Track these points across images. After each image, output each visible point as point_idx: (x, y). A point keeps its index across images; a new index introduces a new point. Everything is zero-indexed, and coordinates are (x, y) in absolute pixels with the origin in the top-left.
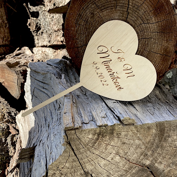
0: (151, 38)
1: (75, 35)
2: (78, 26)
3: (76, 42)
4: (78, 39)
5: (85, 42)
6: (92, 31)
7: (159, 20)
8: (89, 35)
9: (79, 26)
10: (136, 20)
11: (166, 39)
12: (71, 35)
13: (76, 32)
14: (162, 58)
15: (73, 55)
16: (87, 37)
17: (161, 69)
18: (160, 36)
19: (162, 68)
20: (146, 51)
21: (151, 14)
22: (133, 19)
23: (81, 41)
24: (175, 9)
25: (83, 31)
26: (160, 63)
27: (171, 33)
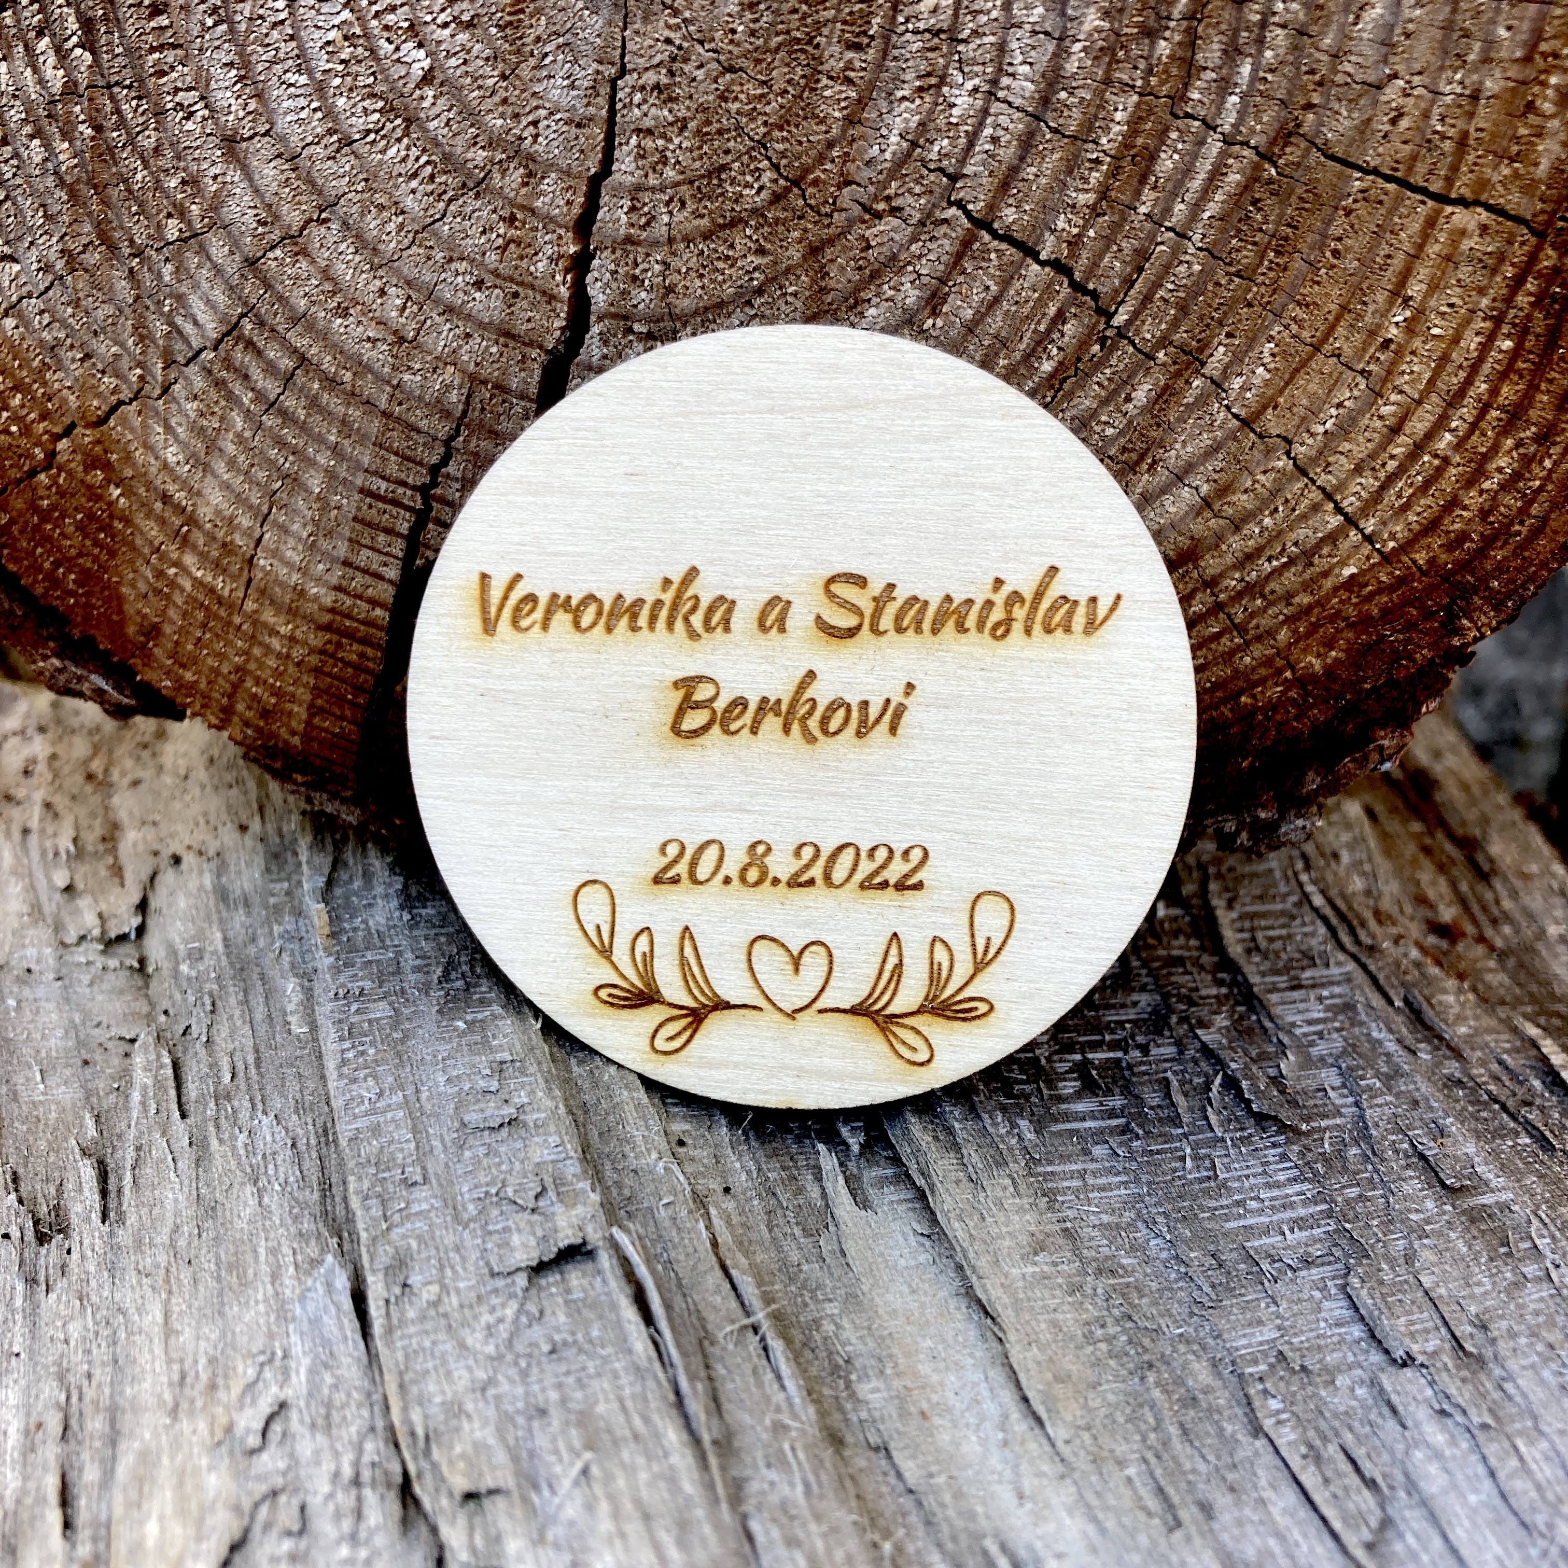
17: (1484, 514)
20: (1214, 146)
26: (1481, 387)
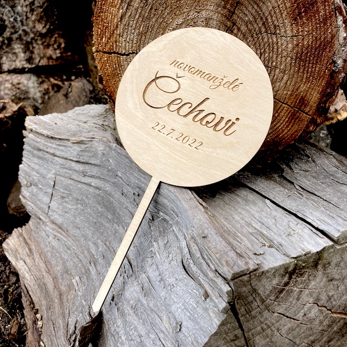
0: (276, 67)
1: (117, 27)
2: (126, 6)
3: (116, 42)
4: (123, 36)
5: (136, 47)
6: (154, 25)
7: (300, 33)
8: (146, 33)
9: (127, 8)
10: (251, 23)
11: (307, 75)
12: (108, 24)
13: (119, 20)
14: (289, 113)
15: (107, 70)
16: (142, 36)
18: (295, 66)
19: (286, 135)
21: (286, 16)
22: (247, 18)
23: (128, 43)
24: (338, 14)
25: (135, 22)
27: (318, 66)
